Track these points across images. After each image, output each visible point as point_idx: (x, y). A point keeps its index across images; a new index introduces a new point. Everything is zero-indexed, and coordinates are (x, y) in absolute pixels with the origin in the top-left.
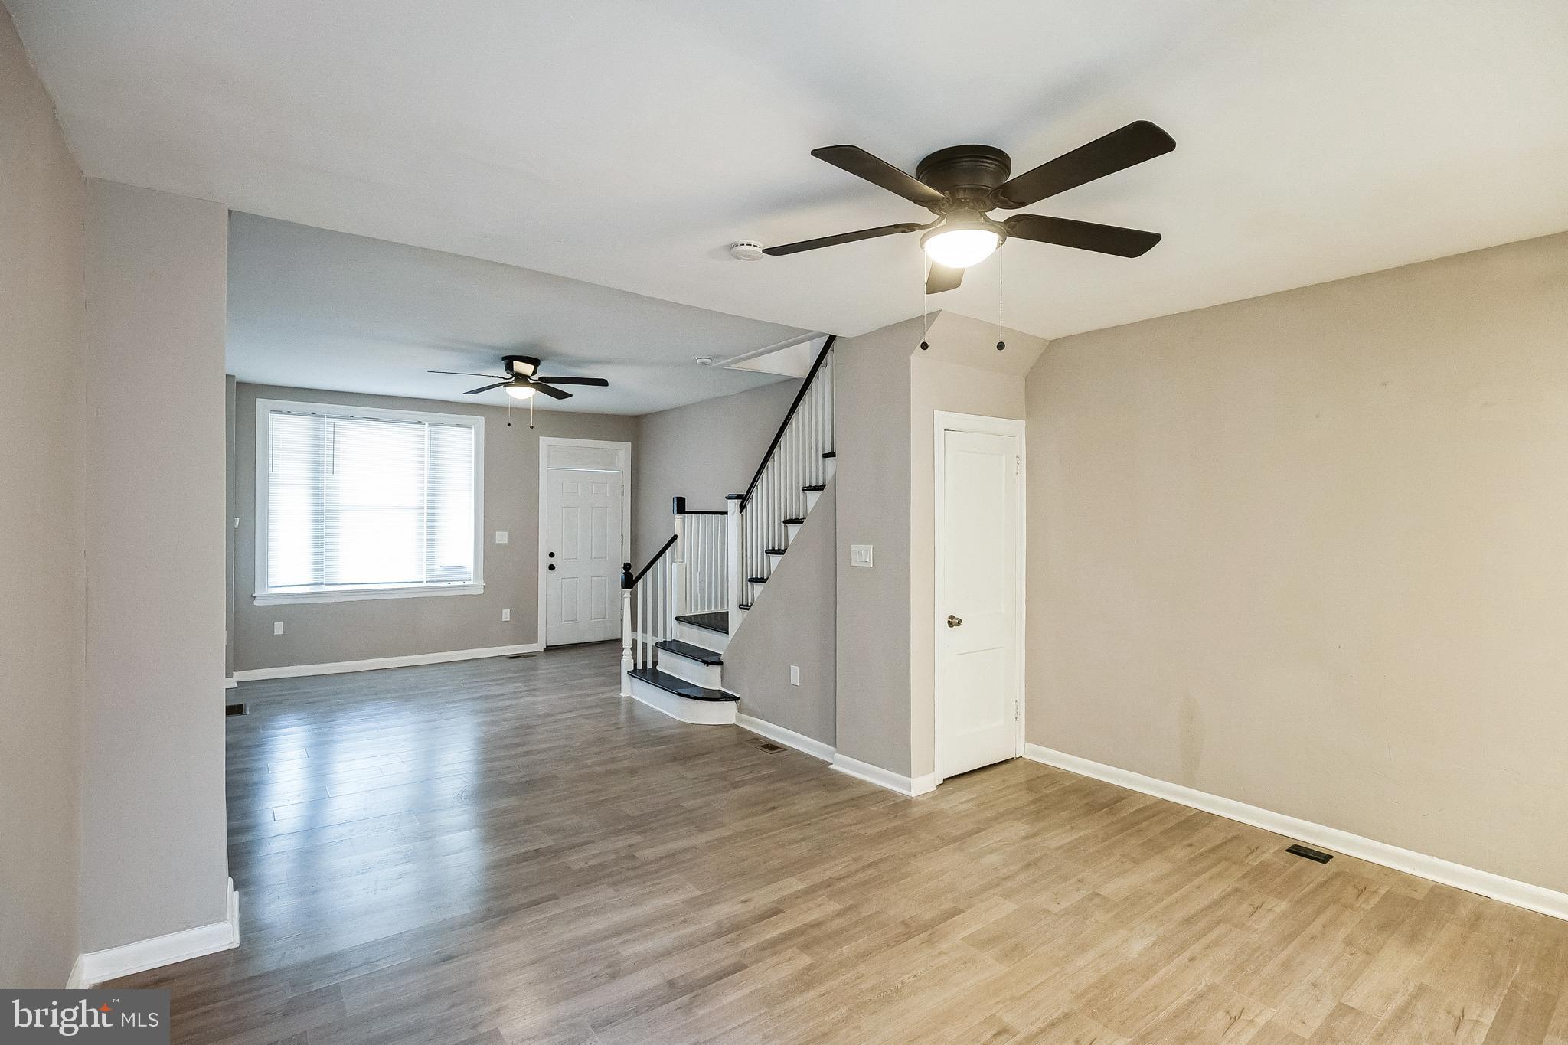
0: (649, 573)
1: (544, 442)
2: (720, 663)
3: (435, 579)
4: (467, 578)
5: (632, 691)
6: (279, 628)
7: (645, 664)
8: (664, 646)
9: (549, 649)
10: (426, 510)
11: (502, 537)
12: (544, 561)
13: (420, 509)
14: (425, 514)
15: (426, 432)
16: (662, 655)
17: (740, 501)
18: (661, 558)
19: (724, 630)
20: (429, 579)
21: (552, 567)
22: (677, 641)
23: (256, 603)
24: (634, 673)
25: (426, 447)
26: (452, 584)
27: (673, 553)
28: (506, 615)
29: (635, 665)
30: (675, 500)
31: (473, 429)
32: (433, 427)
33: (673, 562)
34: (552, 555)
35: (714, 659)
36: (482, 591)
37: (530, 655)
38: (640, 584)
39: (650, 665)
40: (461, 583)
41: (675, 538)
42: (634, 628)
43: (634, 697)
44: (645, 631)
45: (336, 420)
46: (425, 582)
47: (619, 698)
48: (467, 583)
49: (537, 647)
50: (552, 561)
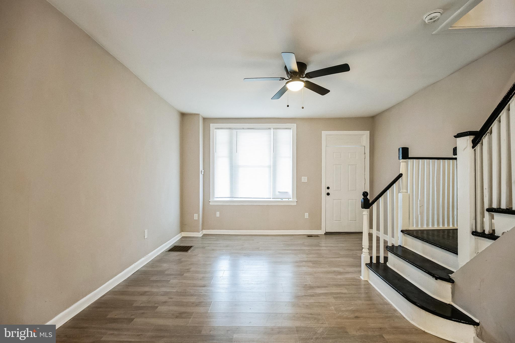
0: (381, 199)
1: (324, 133)
2: (451, 281)
3: (276, 197)
4: (289, 197)
5: (369, 277)
6: (218, 214)
7: (378, 258)
8: (393, 249)
9: (327, 234)
10: (272, 167)
11: (304, 179)
12: (324, 191)
13: (270, 167)
14: (272, 169)
15: (272, 132)
16: (391, 256)
17: (472, 137)
18: (390, 189)
19: (454, 251)
20: (273, 197)
21: (328, 194)
22: (403, 247)
23: (210, 204)
24: (370, 265)
25: (272, 139)
26: (284, 200)
27: (399, 185)
28: (307, 215)
29: (371, 258)
30: (401, 150)
31: (292, 130)
32: (275, 130)
33: (399, 192)
34: (328, 188)
35: (444, 275)
36: (296, 204)
37: (317, 236)
38: (375, 206)
39: (382, 261)
40: (287, 200)
41: (400, 176)
42: (371, 227)
43: (370, 282)
44: (378, 229)
45: (238, 130)
46: (272, 198)
47: (360, 280)
48: (290, 200)
49: (322, 232)
50: (328, 191)
